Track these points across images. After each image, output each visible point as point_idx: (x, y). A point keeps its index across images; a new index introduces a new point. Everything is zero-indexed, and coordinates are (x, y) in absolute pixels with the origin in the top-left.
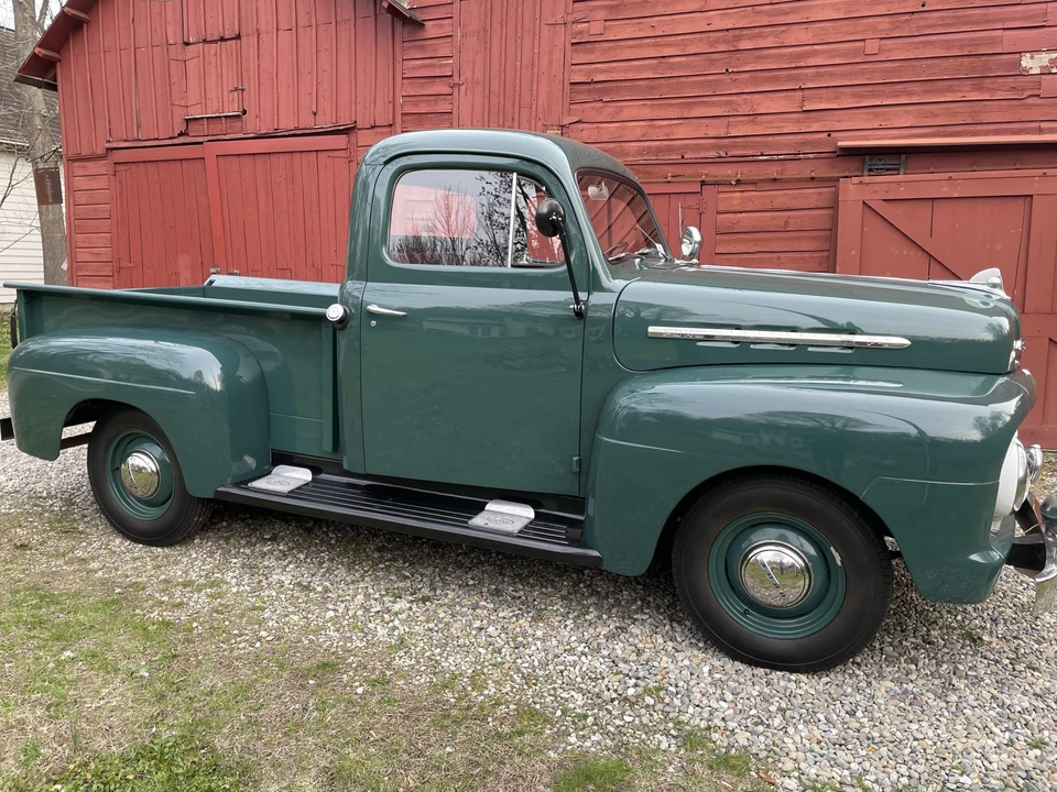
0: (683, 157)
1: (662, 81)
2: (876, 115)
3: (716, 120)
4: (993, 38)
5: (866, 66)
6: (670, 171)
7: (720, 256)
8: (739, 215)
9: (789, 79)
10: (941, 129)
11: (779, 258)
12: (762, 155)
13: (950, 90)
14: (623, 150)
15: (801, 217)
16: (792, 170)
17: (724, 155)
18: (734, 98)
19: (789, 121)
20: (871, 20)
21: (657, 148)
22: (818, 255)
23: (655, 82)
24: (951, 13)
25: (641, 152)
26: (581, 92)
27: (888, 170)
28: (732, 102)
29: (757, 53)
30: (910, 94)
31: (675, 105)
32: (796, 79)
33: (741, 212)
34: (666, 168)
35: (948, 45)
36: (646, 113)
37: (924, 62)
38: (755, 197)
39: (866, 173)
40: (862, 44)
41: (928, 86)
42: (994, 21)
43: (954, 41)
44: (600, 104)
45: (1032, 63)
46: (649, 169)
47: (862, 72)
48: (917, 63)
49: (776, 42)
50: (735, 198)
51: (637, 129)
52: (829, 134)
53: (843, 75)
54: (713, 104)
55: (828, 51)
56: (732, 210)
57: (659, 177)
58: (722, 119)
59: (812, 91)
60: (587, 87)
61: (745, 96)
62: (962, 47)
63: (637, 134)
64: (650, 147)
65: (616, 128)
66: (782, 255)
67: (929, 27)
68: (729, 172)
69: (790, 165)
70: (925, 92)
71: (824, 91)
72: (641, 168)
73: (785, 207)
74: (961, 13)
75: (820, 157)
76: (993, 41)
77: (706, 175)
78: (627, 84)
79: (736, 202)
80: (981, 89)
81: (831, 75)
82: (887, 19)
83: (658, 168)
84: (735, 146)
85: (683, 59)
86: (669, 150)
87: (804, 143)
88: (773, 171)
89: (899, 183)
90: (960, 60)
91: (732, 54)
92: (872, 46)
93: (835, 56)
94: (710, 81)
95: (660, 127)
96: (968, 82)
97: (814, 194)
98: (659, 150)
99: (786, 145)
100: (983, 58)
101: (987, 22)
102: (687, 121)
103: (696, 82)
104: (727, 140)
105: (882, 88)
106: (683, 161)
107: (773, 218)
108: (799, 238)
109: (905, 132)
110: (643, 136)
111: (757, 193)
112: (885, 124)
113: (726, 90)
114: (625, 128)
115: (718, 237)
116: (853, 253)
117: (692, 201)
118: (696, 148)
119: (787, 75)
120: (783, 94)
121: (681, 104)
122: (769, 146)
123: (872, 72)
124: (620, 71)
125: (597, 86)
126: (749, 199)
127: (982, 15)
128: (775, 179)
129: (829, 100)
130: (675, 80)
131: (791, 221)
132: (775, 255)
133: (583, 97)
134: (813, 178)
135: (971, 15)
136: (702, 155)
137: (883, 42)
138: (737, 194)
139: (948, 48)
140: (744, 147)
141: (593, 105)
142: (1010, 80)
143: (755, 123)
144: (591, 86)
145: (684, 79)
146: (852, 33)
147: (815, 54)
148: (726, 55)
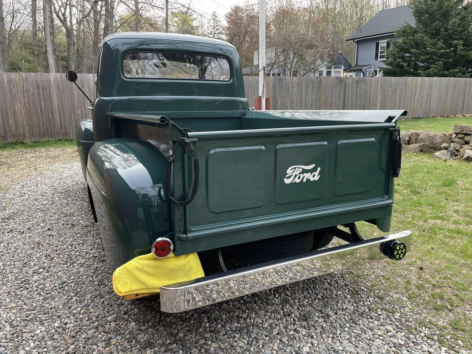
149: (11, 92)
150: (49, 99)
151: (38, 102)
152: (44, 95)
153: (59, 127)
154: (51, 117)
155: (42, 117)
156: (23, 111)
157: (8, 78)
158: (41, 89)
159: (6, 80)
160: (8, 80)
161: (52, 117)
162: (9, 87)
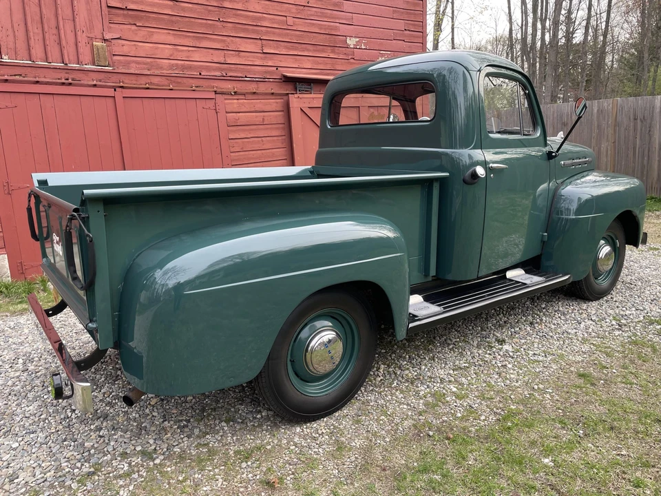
0: (200, 74)
1: (178, 18)
2: (296, 60)
3: (217, 52)
4: (336, 27)
5: (288, 31)
6: (194, 83)
7: (232, 141)
8: (238, 114)
9: (254, 32)
10: (322, 71)
11: (262, 141)
12: (246, 77)
13: (323, 51)
14: (158, 65)
15: (270, 116)
16: (263, 88)
17: (225, 75)
18: (225, 38)
19: (257, 57)
20: (287, 5)
21: (182, 66)
22: (280, 138)
23: (174, 18)
24: (319, 10)
25: (171, 67)
26: (117, 15)
27: (306, 91)
28: (224, 41)
29: (234, 11)
30: (308, 50)
31: (189, 36)
32: (257, 32)
33: (239, 112)
34: (191, 80)
35: (320, 27)
36: (171, 39)
37: (311, 34)
38: (245, 103)
39: (298, 92)
40: (285, 18)
41: (314, 48)
42: (335, 18)
43: (322, 25)
44: (134, 27)
45: (351, 42)
46: (179, 80)
47: (287, 35)
48: (309, 34)
49: (244, 7)
50: (234, 103)
51: (166, 51)
52: (277, 67)
53: (279, 35)
54: (214, 40)
55: (271, 19)
56: (234, 111)
57: (187, 86)
58: (220, 51)
59: (267, 42)
60: (121, 12)
61: (231, 38)
62: (325, 29)
63: (166, 54)
64: (177, 65)
65: (151, 47)
66: (263, 138)
67: (312, 15)
68: (228, 86)
69: (261, 85)
70: (314, 51)
71: (271, 42)
72: (173, 79)
73: (262, 110)
74: (323, 11)
75: (275, 81)
76: (336, 29)
77: (216, 87)
78: (154, 15)
79: (235, 106)
80: (333, 52)
81: (274, 33)
82: (294, 6)
83: (185, 80)
84: (231, 70)
85: (190, 5)
86: (190, 68)
87: (266, 72)
88: (252, 87)
89: (313, 98)
90: (325, 36)
91: (220, 9)
92: (290, 21)
93: (273, 23)
94: (211, 25)
95: (182, 51)
96: (329, 48)
97: (274, 102)
98: (184, 68)
99: (257, 72)
100: (334, 37)
101: (333, 18)
102: (199, 49)
103: (201, 24)
104: (226, 65)
105: (297, 45)
106: (201, 77)
107: (257, 117)
108: (271, 129)
109: (308, 71)
110: (171, 56)
111: (245, 101)
112: (301, 66)
113: (220, 32)
114: (157, 48)
115: (229, 128)
116: (300, 136)
117: (210, 104)
118: (208, 69)
119: (252, 29)
120: (252, 41)
121: (194, 36)
122: (249, 71)
123: (292, 35)
124: (147, 5)
125: (130, 13)
126: (243, 104)
127: (331, 14)
128: (254, 93)
129: (274, 48)
130: (187, 19)
131: (266, 119)
132: (260, 139)
133: (120, 20)
134: (273, 93)
135: (327, 13)
136: (212, 74)
137: (295, 19)
138: (235, 101)
139: (321, 29)
140: (235, 71)
141: (129, 27)
142: (344, 49)
143: (239, 56)
144: (126, 12)
145: (193, 20)
146: (281, 11)
147: (264, 19)
148: (216, 9)
149: (599, 127)
150: (647, 135)
151: (631, 138)
152: (641, 129)
153: (655, 179)
154: (645, 162)
155: (634, 162)
156: (609, 152)
157: (599, 107)
158: (639, 121)
159: (595, 111)
160: (598, 111)
161: (648, 163)
162: (598, 117)
